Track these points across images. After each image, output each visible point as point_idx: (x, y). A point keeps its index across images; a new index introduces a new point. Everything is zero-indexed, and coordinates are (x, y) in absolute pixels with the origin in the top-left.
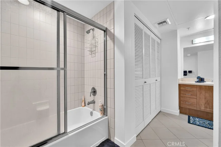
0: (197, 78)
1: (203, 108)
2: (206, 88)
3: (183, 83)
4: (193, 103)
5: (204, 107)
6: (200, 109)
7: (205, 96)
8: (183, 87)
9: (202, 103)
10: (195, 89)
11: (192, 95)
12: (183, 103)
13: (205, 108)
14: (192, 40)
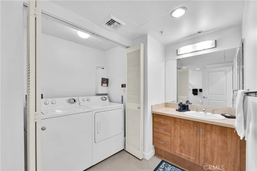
0: (179, 105)
1: (178, 152)
2: (181, 122)
3: (157, 112)
4: (167, 143)
5: (179, 150)
6: (175, 152)
7: (180, 134)
8: (156, 118)
9: (177, 145)
10: (168, 122)
11: (165, 130)
12: (156, 141)
13: (180, 152)
14: (177, 50)
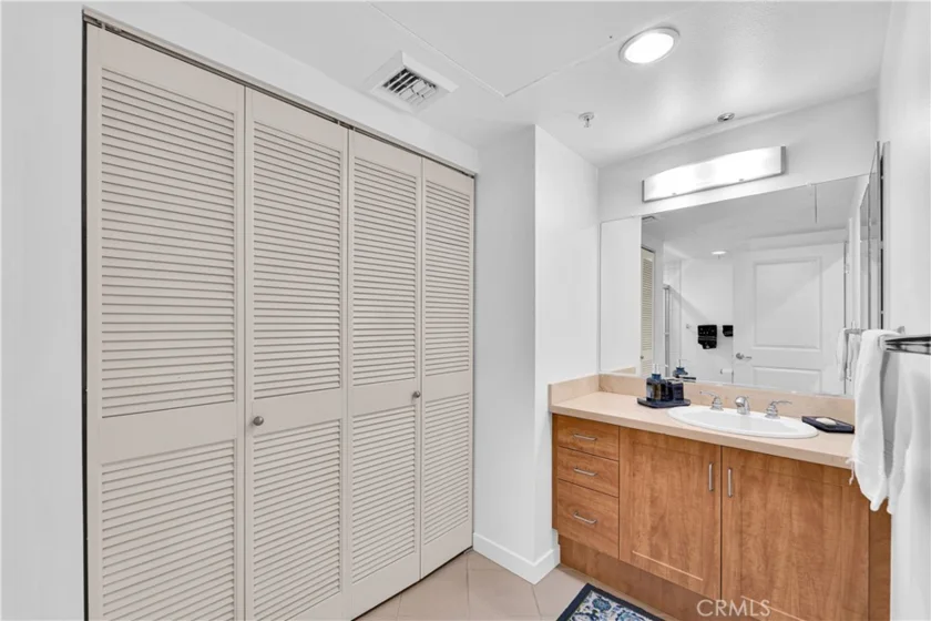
0: (649, 384)
1: (643, 555)
2: (656, 447)
3: (567, 409)
4: (606, 523)
5: (647, 548)
6: (633, 556)
7: (652, 490)
8: (565, 431)
9: (641, 528)
10: (610, 446)
11: (598, 475)
12: (565, 513)
13: (652, 555)
14: (643, 182)
